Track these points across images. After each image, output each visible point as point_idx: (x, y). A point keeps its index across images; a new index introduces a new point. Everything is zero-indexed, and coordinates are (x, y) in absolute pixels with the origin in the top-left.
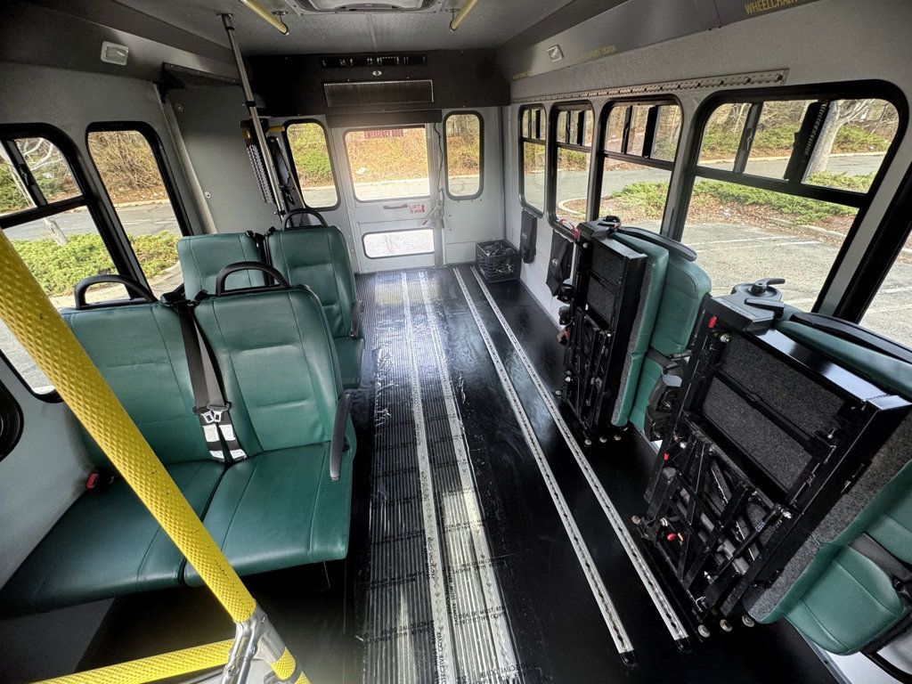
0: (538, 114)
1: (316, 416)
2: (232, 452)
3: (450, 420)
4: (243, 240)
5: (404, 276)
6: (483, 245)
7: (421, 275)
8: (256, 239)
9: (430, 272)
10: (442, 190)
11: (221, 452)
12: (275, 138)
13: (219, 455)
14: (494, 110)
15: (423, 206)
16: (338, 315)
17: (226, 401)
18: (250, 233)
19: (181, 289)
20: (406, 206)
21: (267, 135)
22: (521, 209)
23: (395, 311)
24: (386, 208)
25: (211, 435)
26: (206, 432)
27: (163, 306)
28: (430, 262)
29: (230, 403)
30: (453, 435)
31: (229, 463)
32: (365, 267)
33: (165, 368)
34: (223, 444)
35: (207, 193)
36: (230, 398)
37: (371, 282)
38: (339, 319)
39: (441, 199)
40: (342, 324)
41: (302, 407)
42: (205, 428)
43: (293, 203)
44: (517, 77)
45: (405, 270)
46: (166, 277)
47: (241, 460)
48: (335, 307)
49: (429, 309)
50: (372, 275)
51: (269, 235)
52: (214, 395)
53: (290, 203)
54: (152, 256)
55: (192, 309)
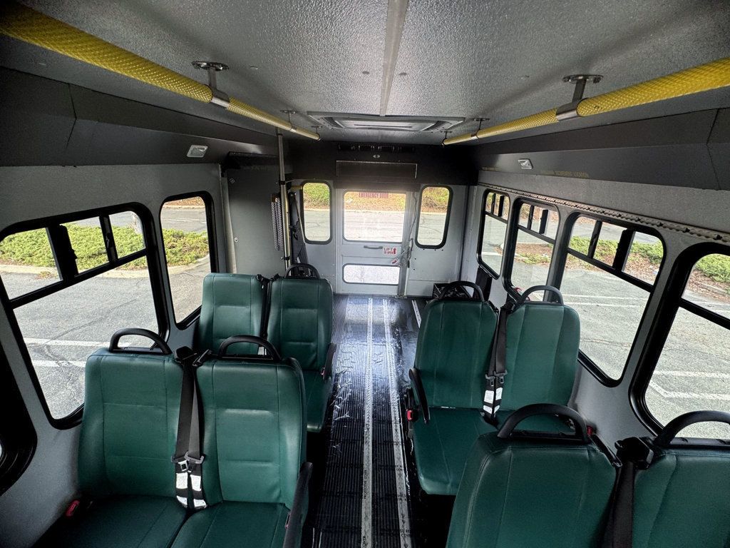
0: (502, 200)
1: (276, 480)
2: (195, 500)
3: (397, 472)
4: (253, 281)
5: (371, 300)
6: (439, 286)
7: (385, 302)
8: (263, 281)
9: (392, 300)
10: (412, 239)
11: (186, 499)
12: (293, 193)
13: (183, 501)
14: (463, 188)
15: (395, 249)
16: (314, 351)
17: (201, 453)
18: (260, 276)
19: (198, 311)
20: (381, 248)
21: (289, 191)
22: (477, 265)
23: (359, 329)
24: (365, 247)
25: (181, 481)
26: (178, 479)
27: (174, 361)
28: (394, 292)
29: (205, 456)
30: (398, 493)
31: (191, 510)
32: (341, 290)
33: (161, 412)
34: (189, 493)
35: (236, 239)
36: (206, 451)
37: (343, 302)
38: (314, 355)
39: (410, 246)
40: (315, 360)
41: (266, 468)
42: (178, 475)
43: (297, 239)
44: (486, 169)
45: (373, 296)
46: (197, 265)
47: (201, 509)
48: (313, 345)
49: (388, 330)
50: (344, 296)
51: (273, 281)
52: (193, 447)
53: (294, 239)
54: (193, 248)
55: (196, 368)
